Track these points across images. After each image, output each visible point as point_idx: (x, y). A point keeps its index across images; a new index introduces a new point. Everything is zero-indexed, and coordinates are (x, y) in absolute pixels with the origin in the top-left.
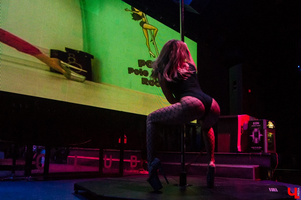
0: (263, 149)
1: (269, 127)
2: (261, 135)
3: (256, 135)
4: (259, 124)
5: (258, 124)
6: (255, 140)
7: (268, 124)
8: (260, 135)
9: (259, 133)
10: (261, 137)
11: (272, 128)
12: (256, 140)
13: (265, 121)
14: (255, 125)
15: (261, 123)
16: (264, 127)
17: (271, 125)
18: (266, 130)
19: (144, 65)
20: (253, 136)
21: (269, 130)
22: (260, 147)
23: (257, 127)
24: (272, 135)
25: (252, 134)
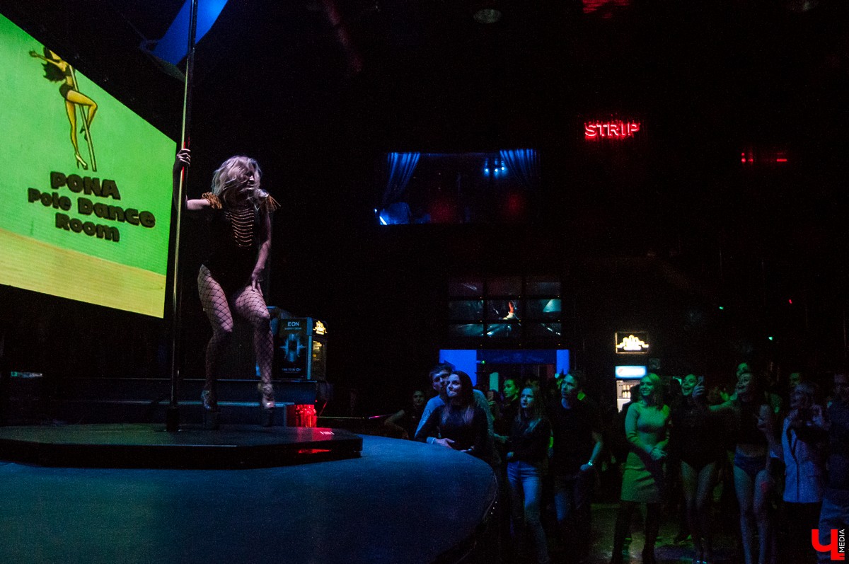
0: (304, 372)
1: (317, 332)
2: (302, 347)
3: (293, 346)
4: (299, 327)
5: (297, 326)
6: (289, 354)
7: (315, 326)
8: (299, 347)
9: (298, 343)
10: (301, 350)
11: (323, 334)
12: (292, 355)
13: (310, 321)
14: (292, 326)
15: (303, 324)
16: (309, 332)
17: (320, 329)
18: (310, 338)
19: (63, 185)
20: (286, 347)
21: (317, 337)
22: (298, 369)
23: (294, 332)
24: (321, 348)
25: (284, 345)
